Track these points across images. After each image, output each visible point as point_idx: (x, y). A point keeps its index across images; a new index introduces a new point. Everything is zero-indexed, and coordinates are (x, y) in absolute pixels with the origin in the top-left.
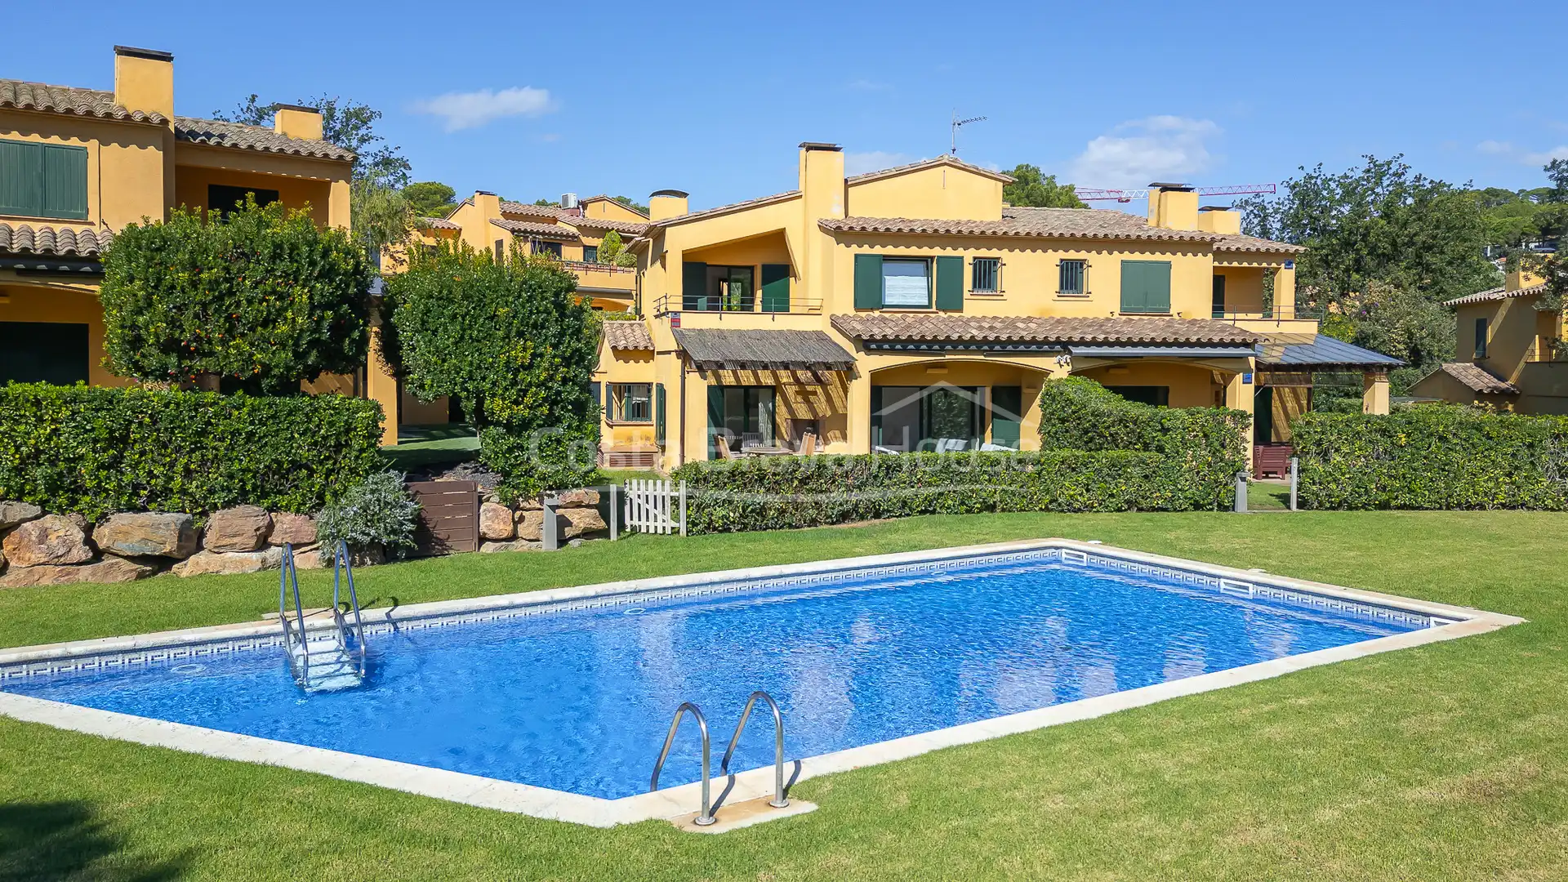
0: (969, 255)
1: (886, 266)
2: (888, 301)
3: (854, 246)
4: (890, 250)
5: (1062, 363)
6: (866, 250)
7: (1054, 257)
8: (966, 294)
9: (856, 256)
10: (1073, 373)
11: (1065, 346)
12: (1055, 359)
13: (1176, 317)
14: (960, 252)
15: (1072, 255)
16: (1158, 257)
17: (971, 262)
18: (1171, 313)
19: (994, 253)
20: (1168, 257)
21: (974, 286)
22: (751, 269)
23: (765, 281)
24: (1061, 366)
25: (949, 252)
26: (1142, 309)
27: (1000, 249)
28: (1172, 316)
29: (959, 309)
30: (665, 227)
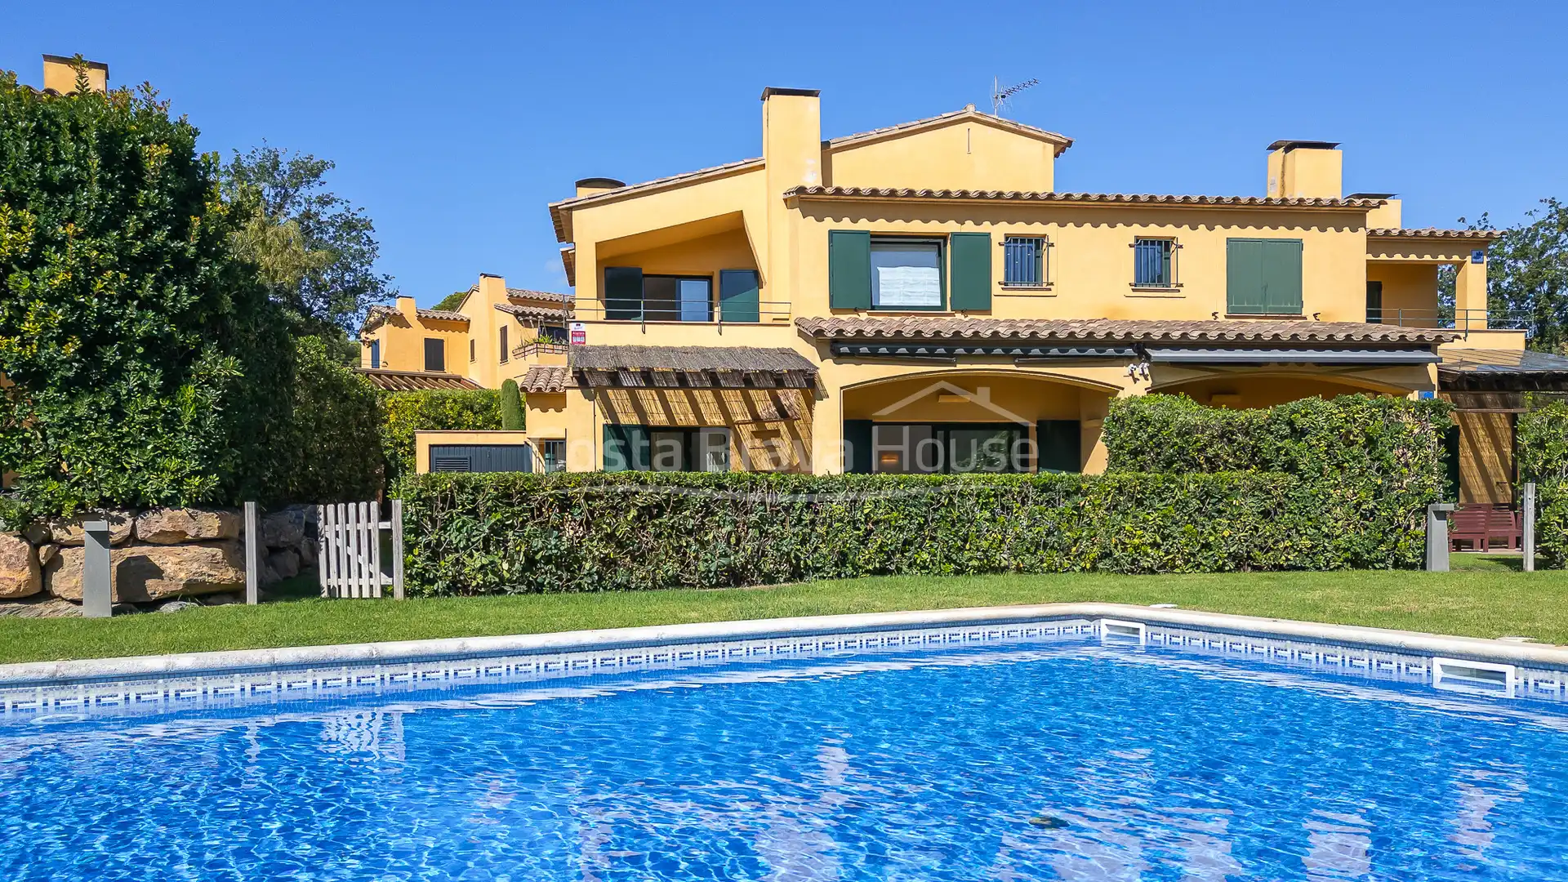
0: (998, 232)
1: (877, 249)
2: (883, 299)
3: (828, 219)
4: (881, 226)
5: (1137, 375)
6: (846, 224)
7: (1126, 234)
8: (996, 289)
9: (831, 233)
10: (1153, 390)
11: (1139, 348)
12: (1126, 370)
13: (1311, 319)
14: (986, 227)
15: (1153, 231)
16: (1282, 233)
17: (1003, 240)
18: (1305, 314)
19: (1036, 229)
20: (1298, 233)
21: (1008, 278)
22: (709, 278)
24: (1135, 380)
25: (969, 227)
26: (1259, 309)
27: (1045, 223)
28: (1305, 318)
29: (987, 310)
30: (571, 209)
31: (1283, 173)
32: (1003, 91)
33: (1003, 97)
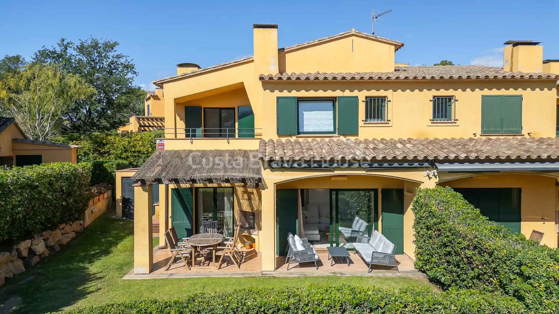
0: (362, 95)
1: (302, 105)
2: (306, 129)
3: (277, 92)
4: (303, 94)
5: (431, 176)
6: (285, 93)
7: (429, 95)
8: (361, 123)
9: (278, 98)
10: (439, 184)
11: (433, 163)
12: (425, 173)
13: (527, 136)
14: (356, 93)
15: (443, 92)
16: (512, 92)
17: (364, 100)
18: (523, 133)
19: (382, 93)
20: (520, 92)
21: (367, 117)
22: (234, 109)
24: (430, 178)
25: (347, 93)
26: (499, 131)
27: (386, 90)
28: (524, 135)
29: (356, 134)
30: (162, 83)
31: (512, 57)
32: (376, 15)
33: (376, 18)
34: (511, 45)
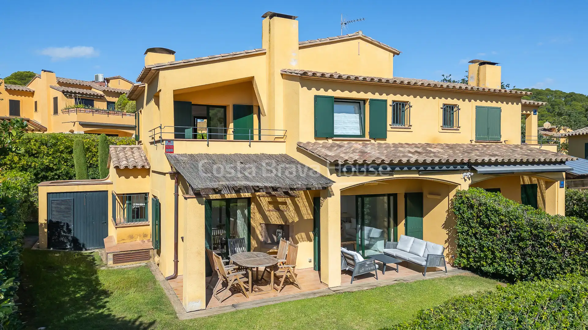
0: (390, 98)
1: (336, 106)
2: (337, 132)
3: (314, 89)
4: (338, 94)
5: (466, 178)
6: (322, 92)
7: (440, 102)
8: (389, 128)
9: (316, 97)
10: (471, 186)
11: (470, 166)
12: (462, 176)
13: (503, 143)
14: (384, 97)
15: (450, 101)
16: (494, 104)
17: (391, 104)
18: (501, 141)
19: (405, 98)
20: (499, 105)
21: (394, 122)
22: (225, 107)
23: (236, 117)
24: (465, 180)
25: (377, 96)
26: (486, 138)
27: (408, 96)
28: (501, 142)
29: (384, 138)
30: (159, 70)
31: (478, 74)
32: (346, 22)
33: (345, 24)
34: (478, 63)
